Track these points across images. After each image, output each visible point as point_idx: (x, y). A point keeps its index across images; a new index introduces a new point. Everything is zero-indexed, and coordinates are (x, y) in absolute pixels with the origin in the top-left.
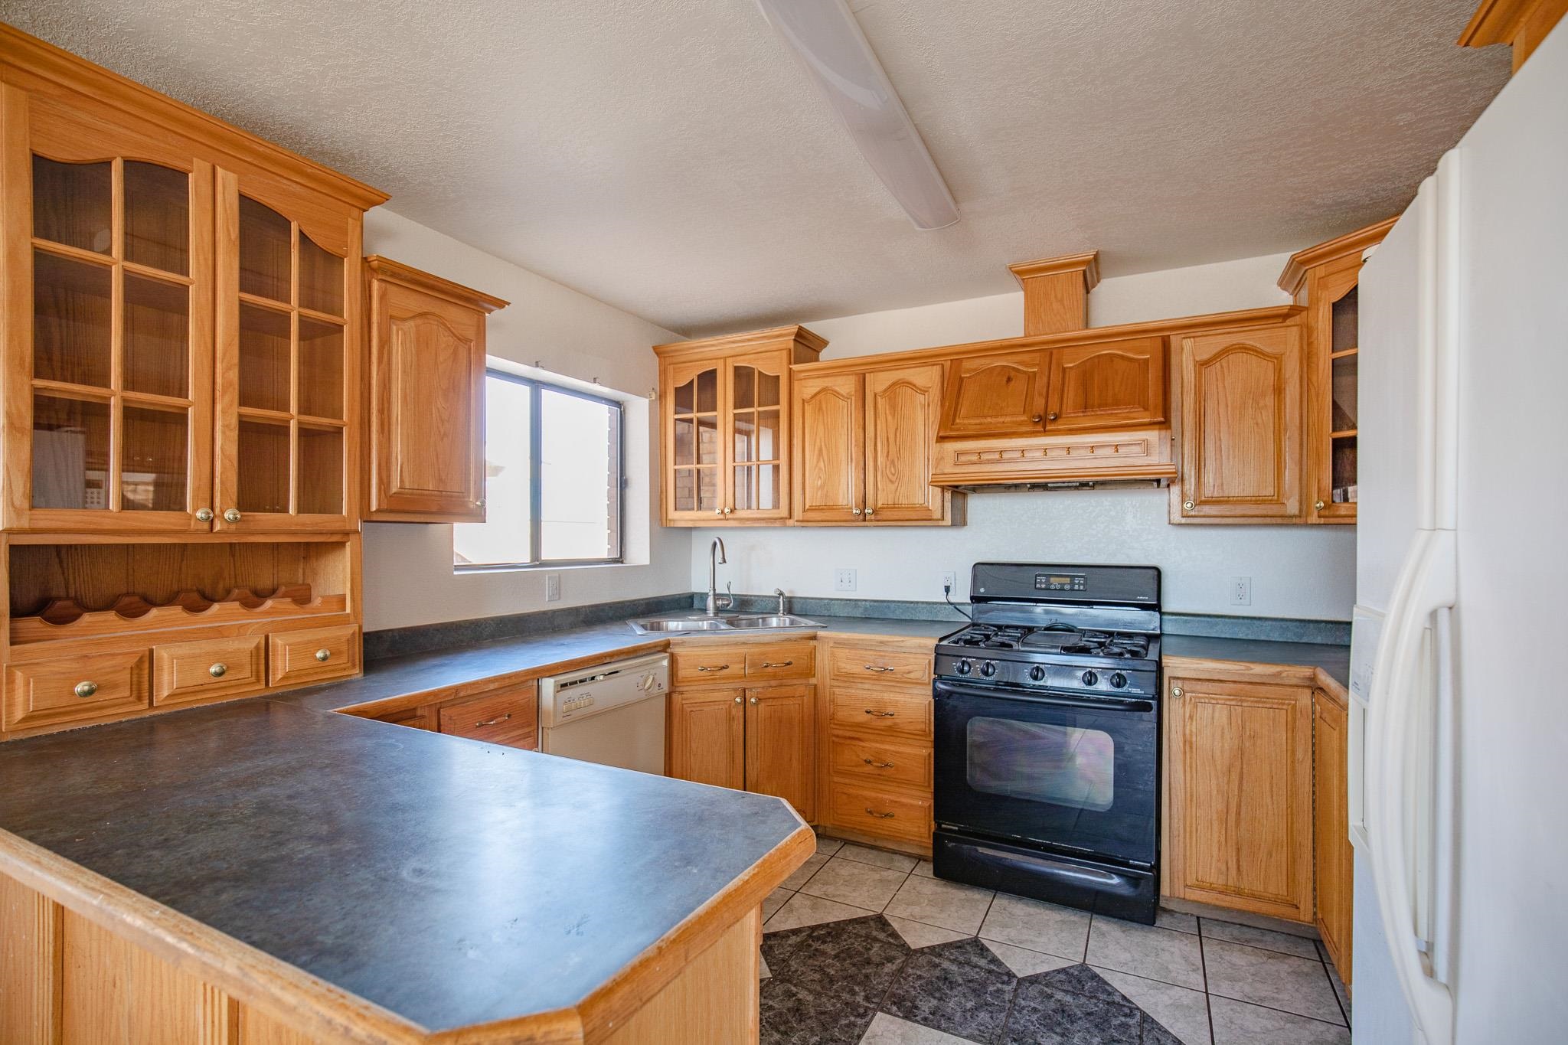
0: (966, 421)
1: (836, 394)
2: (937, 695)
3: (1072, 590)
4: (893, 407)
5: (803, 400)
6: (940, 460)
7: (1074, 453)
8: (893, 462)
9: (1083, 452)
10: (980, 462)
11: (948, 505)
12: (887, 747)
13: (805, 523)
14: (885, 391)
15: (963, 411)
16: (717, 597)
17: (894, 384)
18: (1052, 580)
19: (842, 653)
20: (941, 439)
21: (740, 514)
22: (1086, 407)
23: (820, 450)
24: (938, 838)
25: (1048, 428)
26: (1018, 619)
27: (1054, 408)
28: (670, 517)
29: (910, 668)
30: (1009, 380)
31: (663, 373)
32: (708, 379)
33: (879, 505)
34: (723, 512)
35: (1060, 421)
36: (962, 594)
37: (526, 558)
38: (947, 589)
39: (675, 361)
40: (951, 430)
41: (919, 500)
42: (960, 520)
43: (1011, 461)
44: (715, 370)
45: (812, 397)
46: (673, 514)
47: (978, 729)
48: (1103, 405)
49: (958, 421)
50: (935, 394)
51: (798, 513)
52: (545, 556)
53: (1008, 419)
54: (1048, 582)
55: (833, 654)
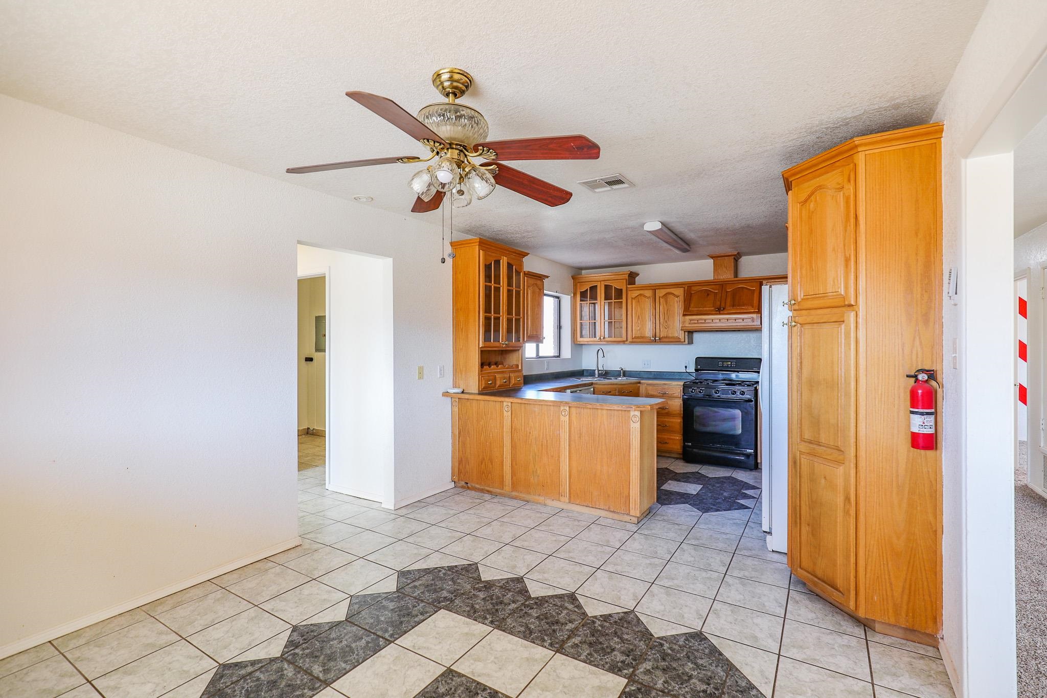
0: (693, 309)
1: (645, 296)
2: (684, 400)
3: (731, 366)
4: (666, 302)
5: (632, 298)
6: (684, 322)
7: (729, 321)
8: (666, 321)
9: (732, 321)
10: (698, 323)
11: (686, 337)
12: (666, 420)
13: (632, 343)
14: (663, 296)
15: (692, 305)
16: (598, 371)
17: (666, 294)
18: (724, 363)
19: (650, 388)
20: (684, 315)
21: (606, 340)
22: (733, 306)
23: (639, 317)
24: (684, 447)
25: (721, 312)
26: (712, 377)
27: (723, 305)
28: (578, 340)
29: (674, 392)
30: (708, 295)
31: (575, 286)
32: (594, 289)
33: (661, 336)
34: (600, 338)
35: (725, 310)
36: (692, 369)
37: (534, 355)
38: (686, 367)
39: (580, 281)
40: (688, 312)
41: (676, 335)
42: (691, 342)
43: (708, 323)
44: (597, 286)
45: (636, 297)
46: (579, 339)
47: (698, 411)
48: (739, 305)
49: (690, 309)
50: (682, 298)
51: (630, 339)
52: (541, 355)
53: (707, 309)
54: (723, 364)
55: (646, 388)
